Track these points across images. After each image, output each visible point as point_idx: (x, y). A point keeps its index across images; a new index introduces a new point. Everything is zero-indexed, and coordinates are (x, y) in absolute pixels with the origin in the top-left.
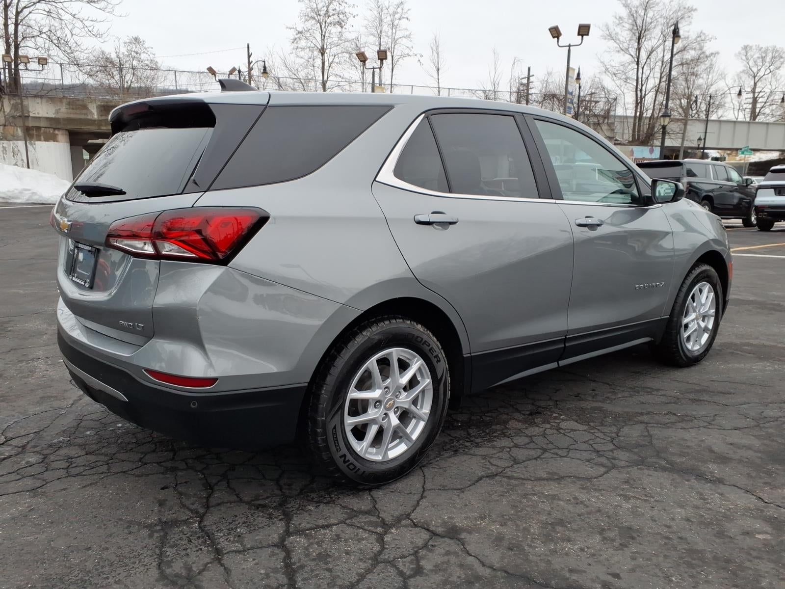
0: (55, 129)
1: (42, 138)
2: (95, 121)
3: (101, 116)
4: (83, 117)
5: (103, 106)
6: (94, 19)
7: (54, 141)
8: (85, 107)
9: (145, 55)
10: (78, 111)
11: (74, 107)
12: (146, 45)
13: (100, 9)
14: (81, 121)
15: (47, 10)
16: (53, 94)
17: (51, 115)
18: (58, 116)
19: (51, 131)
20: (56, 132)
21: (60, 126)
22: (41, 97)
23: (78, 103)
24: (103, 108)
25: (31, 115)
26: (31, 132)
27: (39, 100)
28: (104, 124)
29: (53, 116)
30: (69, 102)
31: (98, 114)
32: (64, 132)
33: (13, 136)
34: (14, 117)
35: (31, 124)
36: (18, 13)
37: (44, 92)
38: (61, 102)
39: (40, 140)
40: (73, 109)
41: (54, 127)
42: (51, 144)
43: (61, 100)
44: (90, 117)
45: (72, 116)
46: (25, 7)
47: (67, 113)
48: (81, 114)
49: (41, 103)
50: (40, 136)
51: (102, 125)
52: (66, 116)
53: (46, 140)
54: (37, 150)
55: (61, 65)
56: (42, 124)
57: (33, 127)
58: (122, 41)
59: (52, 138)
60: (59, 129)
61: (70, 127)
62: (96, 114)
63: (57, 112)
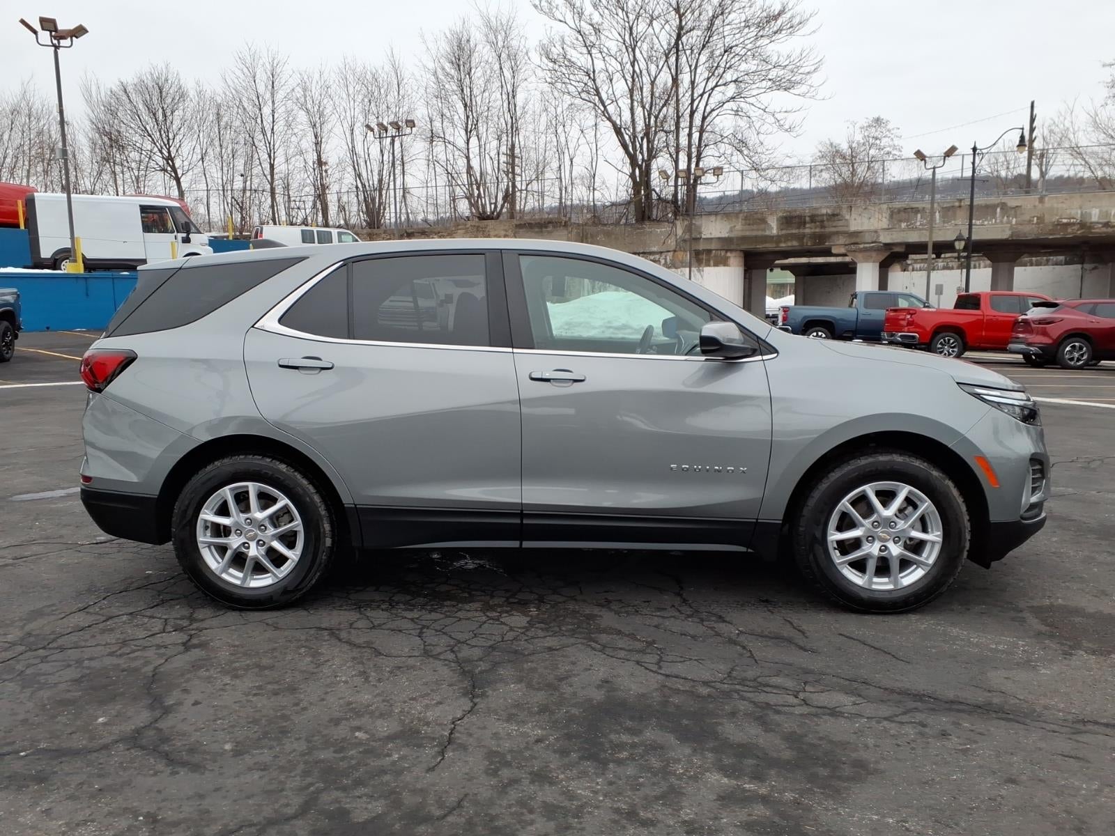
0: (727, 251)
1: (712, 263)
2: (773, 237)
3: (782, 230)
4: (760, 233)
5: (786, 218)
6: (789, 109)
7: (724, 266)
8: (763, 221)
9: (887, 139)
10: (755, 227)
11: (751, 222)
12: (890, 126)
13: (799, 95)
14: (756, 239)
15: (735, 109)
16: (729, 209)
17: (725, 234)
18: (732, 235)
19: (723, 253)
20: (729, 254)
21: (733, 247)
22: (716, 214)
23: (756, 216)
24: (784, 220)
25: (703, 236)
26: (701, 257)
27: (713, 218)
28: (783, 240)
29: (727, 235)
30: (746, 217)
31: (777, 228)
32: (738, 253)
33: (682, 262)
34: (685, 241)
35: (701, 247)
36: (704, 118)
37: (723, 207)
38: (737, 217)
39: (709, 266)
40: (749, 225)
41: (726, 248)
42: (721, 269)
43: (737, 215)
44: (767, 233)
45: (748, 233)
46: (713, 110)
47: (742, 230)
48: (758, 230)
49: (716, 220)
50: (709, 261)
51: (780, 242)
52: (740, 234)
53: (716, 265)
54: (705, 277)
55: (742, 172)
56: (713, 246)
57: (704, 250)
58: (858, 126)
59: (723, 262)
60: (731, 251)
61: (744, 247)
62: (775, 227)
63: (731, 230)
